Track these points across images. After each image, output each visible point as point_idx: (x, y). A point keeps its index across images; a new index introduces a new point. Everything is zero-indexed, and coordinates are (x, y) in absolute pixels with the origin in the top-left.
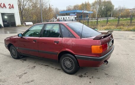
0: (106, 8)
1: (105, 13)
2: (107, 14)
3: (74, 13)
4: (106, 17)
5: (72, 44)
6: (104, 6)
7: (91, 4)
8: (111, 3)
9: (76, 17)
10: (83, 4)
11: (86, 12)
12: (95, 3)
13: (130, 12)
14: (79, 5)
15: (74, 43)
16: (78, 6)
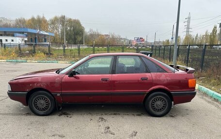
0: (74, 30)
1: (73, 37)
2: (75, 39)
3: (23, 33)
4: (75, 43)
5: (167, 80)
6: (71, 27)
7: (48, 20)
8: (80, 24)
9: (26, 39)
10: (33, 19)
11: (43, 33)
12: (55, 21)
13: (105, 40)
14: (26, 19)
15: (169, 78)
16: (25, 21)
